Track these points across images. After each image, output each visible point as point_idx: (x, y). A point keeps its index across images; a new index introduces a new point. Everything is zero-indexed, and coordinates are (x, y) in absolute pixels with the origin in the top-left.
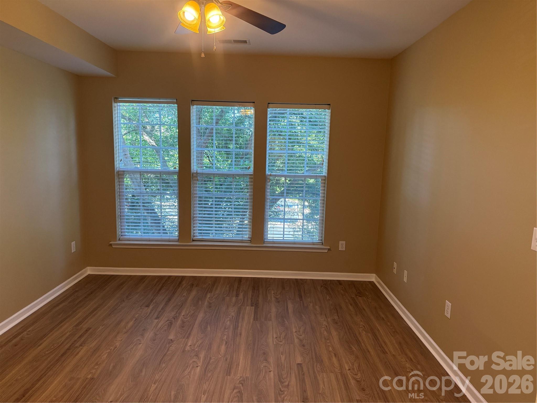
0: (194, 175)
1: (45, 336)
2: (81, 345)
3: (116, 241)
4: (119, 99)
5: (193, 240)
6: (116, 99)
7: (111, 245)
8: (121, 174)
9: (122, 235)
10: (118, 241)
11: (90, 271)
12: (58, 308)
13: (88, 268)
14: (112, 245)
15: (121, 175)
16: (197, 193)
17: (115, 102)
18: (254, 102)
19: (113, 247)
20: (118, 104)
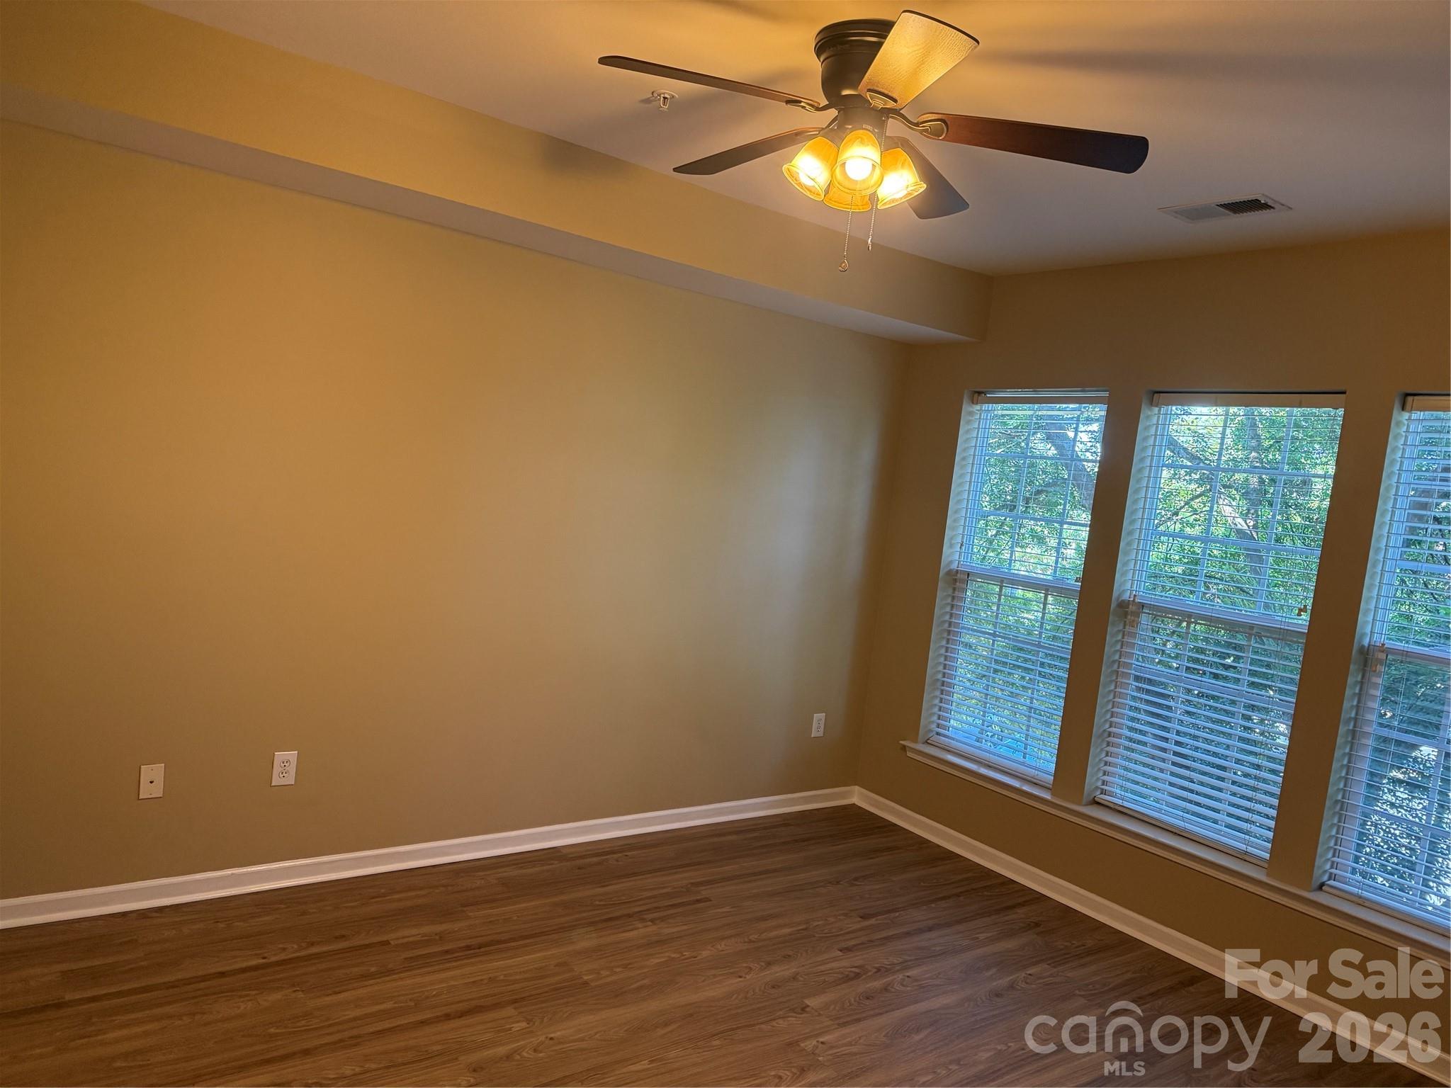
0: (1132, 608)
1: (634, 874)
2: (652, 921)
3: (915, 741)
4: (988, 395)
5: (1096, 803)
6: (978, 395)
7: (904, 748)
8: (958, 579)
9: (938, 734)
10: (923, 743)
11: (857, 796)
12: (716, 840)
13: (857, 788)
14: (907, 749)
15: (962, 581)
16: (1132, 664)
17: (973, 403)
18: (1344, 393)
19: (909, 754)
20: (985, 407)
